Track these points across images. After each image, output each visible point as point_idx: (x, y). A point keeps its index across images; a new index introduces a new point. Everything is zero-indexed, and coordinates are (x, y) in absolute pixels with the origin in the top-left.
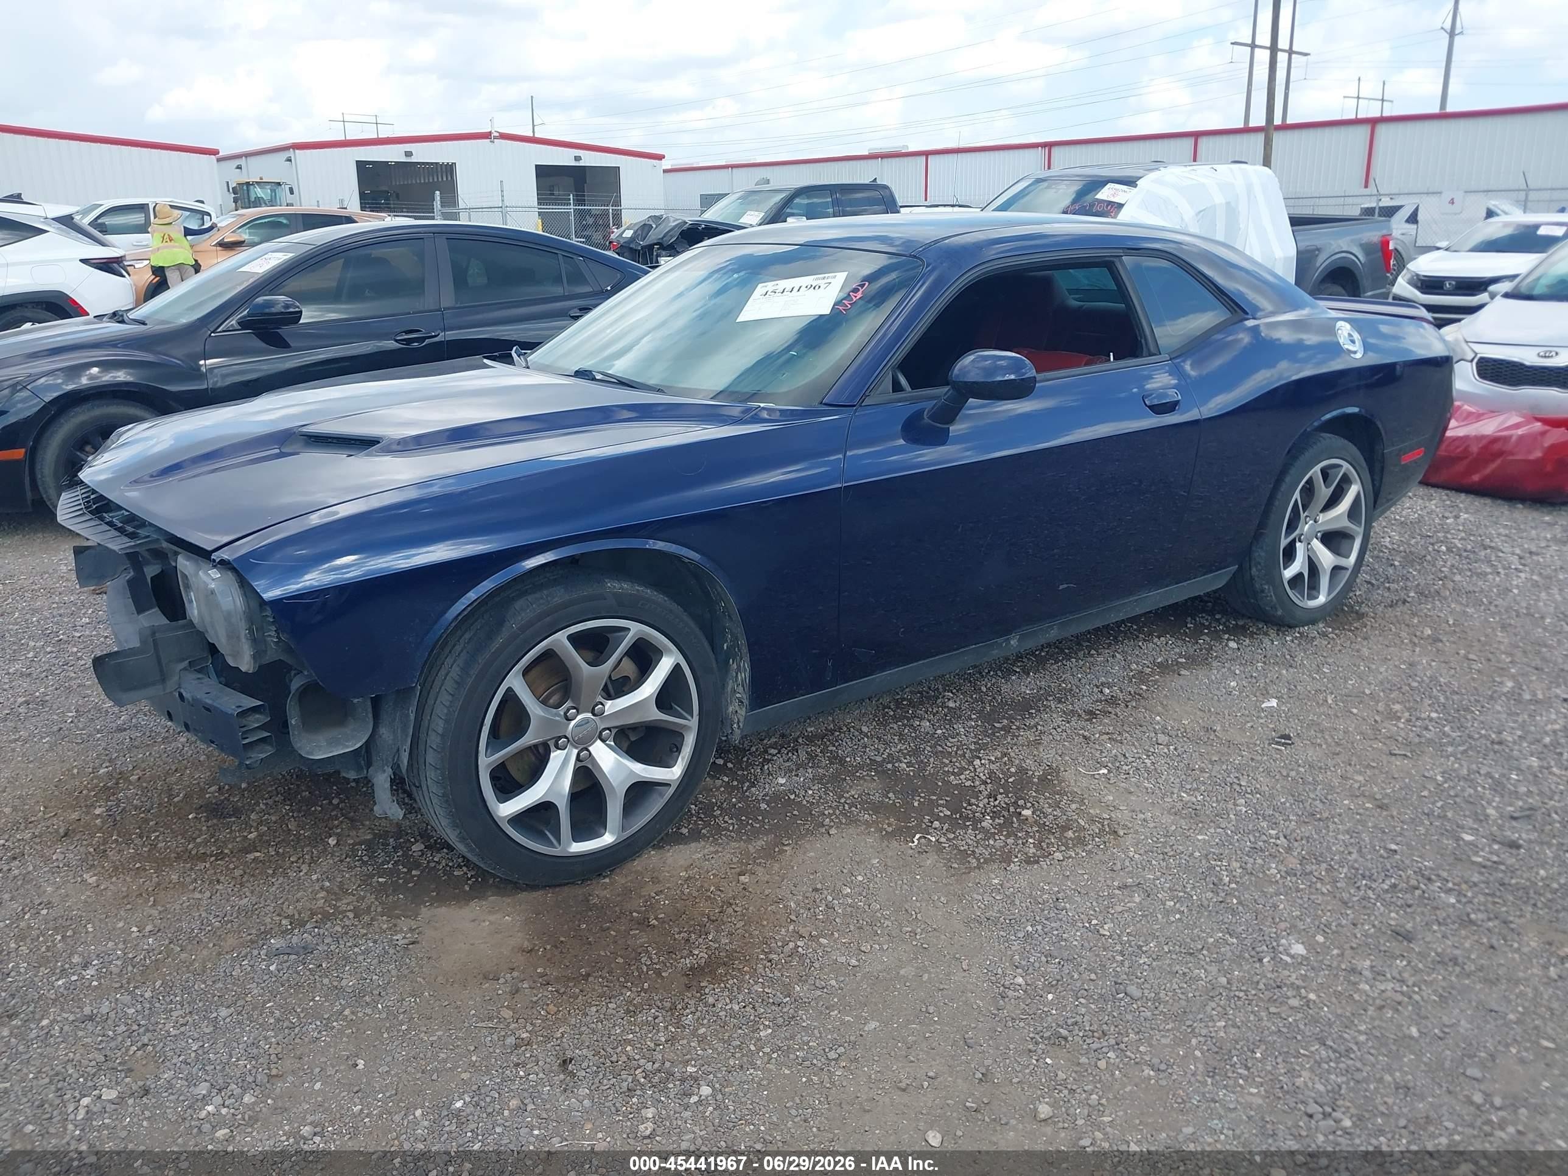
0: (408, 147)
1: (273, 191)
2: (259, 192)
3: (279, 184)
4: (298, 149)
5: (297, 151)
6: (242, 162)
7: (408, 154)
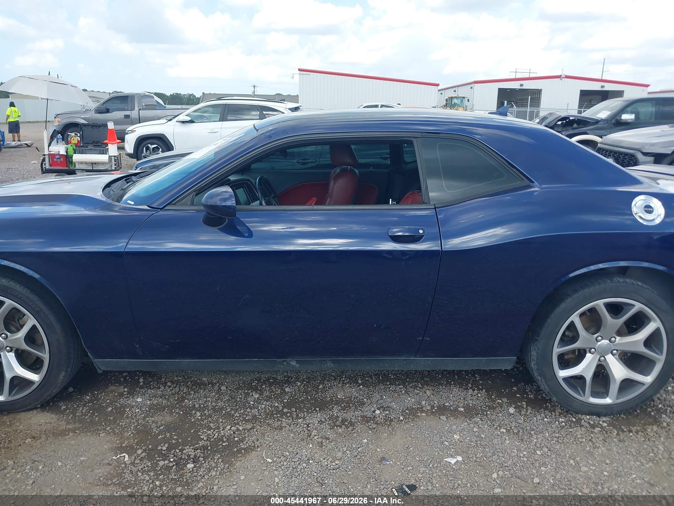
0: (521, 82)
1: (462, 101)
2: (455, 101)
3: (464, 98)
4: (476, 83)
5: (475, 84)
6: (456, 89)
7: (522, 85)
